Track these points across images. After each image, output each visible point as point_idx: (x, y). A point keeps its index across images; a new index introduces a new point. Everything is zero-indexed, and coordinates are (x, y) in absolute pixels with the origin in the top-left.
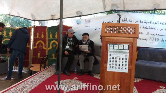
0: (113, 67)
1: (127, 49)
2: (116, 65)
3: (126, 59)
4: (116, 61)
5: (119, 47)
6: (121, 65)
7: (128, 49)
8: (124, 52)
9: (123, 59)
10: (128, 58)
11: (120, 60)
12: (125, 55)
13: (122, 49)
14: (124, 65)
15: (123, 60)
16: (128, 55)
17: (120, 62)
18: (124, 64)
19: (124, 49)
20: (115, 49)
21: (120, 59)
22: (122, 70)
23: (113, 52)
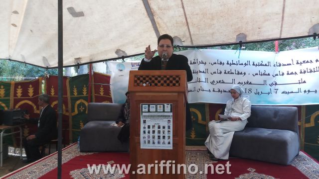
0: (149, 142)
1: (169, 111)
2: (154, 137)
3: (169, 127)
4: (154, 132)
5: (156, 108)
6: (161, 137)
7: (171, 112)
8: (165, 116)
9: (164, 127)
10: (171, 125)
11: (159, 130)
12: (167, 120)
13: (162, 111)
14: (166, 138)
15: (164, 130)
16: (172, 120)
17: (159, 132)
18: (166, 135)
19: (165, 111)
20: (151, 112)
21: (159, 127)
22: (164, 145)
23: (149, 116)
